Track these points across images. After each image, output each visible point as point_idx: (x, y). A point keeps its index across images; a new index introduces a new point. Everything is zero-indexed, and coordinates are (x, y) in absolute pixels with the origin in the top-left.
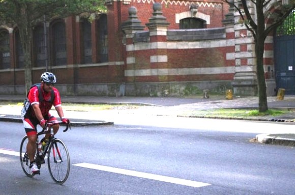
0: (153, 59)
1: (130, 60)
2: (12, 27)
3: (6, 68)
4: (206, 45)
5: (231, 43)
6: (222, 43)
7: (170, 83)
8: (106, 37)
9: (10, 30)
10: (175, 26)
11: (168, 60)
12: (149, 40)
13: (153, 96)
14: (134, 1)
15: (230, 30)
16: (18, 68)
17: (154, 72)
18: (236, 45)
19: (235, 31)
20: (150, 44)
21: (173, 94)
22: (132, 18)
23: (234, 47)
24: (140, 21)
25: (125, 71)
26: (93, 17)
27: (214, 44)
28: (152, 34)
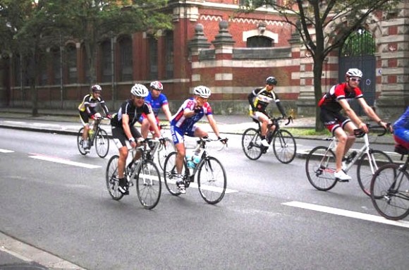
0: (218, 77)
1: (196, 78)
2: (79, 42)
3: (73, 83)
4: (271, 64)
5: (296, 62)
6: (288, 63)
7: (235, 101)
8: (172, 53)
9: (78, 45)
10: (242, 44)
11: (233, 78)
12: (214, 57)
13: (217, 114)
14: (201, 18)
15: (296, 49)
16: (84, 83)
17: (219, 90)
18: (301, 64)
19: (301, 50)
20: (215, 61)
21: (237, 113)
22: (198, 35)
23: (299, 67)
24: (206, 38)
25: (190, 89)
26: (159, 33)
27: (279, 63)
28: (218, 52)
